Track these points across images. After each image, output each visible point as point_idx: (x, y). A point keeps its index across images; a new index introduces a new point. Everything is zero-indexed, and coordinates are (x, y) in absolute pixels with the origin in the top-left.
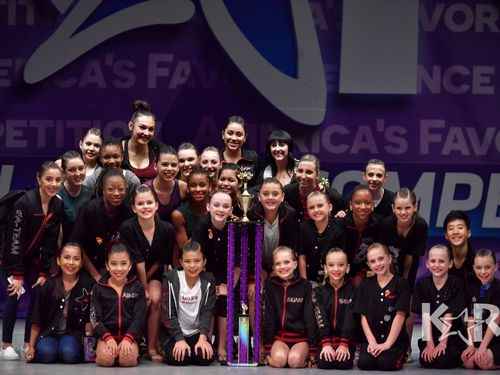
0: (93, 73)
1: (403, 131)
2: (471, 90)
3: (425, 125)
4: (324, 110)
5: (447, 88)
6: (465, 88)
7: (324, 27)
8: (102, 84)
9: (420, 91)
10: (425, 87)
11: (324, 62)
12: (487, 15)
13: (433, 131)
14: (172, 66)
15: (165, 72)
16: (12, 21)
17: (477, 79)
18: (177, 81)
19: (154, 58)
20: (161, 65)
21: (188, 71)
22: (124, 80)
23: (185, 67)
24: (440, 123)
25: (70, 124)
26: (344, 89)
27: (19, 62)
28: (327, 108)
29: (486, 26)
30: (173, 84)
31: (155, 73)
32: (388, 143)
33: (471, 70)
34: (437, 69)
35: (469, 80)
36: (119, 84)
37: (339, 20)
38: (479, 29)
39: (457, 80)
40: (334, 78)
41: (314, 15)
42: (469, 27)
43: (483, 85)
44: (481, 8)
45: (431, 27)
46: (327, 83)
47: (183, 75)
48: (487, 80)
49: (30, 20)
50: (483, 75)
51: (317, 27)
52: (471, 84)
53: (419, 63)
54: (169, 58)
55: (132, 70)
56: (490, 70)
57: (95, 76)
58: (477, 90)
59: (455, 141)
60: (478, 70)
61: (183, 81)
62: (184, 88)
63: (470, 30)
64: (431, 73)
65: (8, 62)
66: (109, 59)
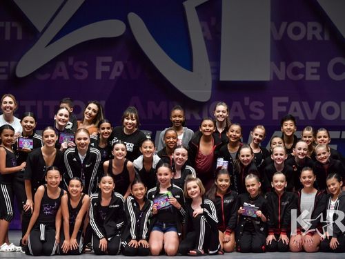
0: (61, 70)
1: (261, 104)
2: (305, 77)
3: (276, 100)
4: (210, 91)
5: (289, 77)
6: (301, 76)
7: (210, 37)
8: (66, 77)
9: (272, 78)
10: (275, 76)
11: (210, 60)
12: (314, 28)
13: (280, 104)
14: (111, 65)
15: (107, 68)
16: (8, 37)
17: (309, 71)
18: (115, 74)
19: (100, 60)
20: (104, 64)
21: (122, 68)
22: (81, 74)
23: (120, 65)
24: (285, 99)
25: (46, 103)
26: (223, 78)
27: (12, 64)
28: (212, 90)
29: (314, 36)
30: (112, 77)
31: (100, 69)
32: (252, 113)
33: (305, 65)
34: (283, 64)
35: (303, 71)
36: (77, 77)
37: (219, 33)
38: (310, 38)
39: (296, 71)
40: (216, 71)
41: (203, 30)
42: (303, 36)
43: (313, 74)
44: (311, 24)
45: (278, 37)
46: (212, 74)
47: (118, 70)
48: (315, 71)
49: (20, 36)
50: (312, 68)
51: (205, 38)
52: (305, 74)
53: (271, 60)
54: (109, 59)
55: (85, 68)
56: (317, 64)
57: (62, 72)
58: (309, 77)
59: (295, 110)
60: (309, 64)
61: (118, 74)
62: (119, 79)
63: (303, 39)
64: (279, 67)
65: (6, 64)
66: (71, 61)
